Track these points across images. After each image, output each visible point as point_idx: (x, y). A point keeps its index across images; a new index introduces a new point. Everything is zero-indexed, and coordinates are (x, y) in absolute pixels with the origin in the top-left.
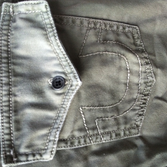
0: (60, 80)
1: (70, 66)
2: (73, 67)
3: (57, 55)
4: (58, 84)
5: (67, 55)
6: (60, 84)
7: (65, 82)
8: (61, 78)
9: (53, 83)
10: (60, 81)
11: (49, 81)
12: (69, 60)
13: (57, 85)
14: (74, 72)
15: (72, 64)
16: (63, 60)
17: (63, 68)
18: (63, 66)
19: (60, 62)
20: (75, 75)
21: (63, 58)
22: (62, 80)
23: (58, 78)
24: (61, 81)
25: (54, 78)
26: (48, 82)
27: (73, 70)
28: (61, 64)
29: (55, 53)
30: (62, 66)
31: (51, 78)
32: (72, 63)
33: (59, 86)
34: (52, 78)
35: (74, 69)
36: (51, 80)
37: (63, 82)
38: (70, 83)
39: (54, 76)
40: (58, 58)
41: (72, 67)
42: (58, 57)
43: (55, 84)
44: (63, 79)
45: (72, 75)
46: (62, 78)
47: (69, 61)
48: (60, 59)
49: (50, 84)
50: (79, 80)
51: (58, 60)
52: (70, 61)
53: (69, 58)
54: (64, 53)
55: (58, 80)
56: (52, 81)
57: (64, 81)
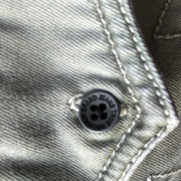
0: (105, 103)
1: (143, 62)
2: (154, 69)
3: (102, 26)
4: (97, 113)
5: (137, 27)
6: (104, 116)
7: (120, 110)
8: (107, 96)
9: (83, 108)
10: (103, 107)
11: (71, 101)
12: (141, 44)
13: (94, 117)
14: (155, 85)
15: (149, 58)
16: (121, 41)
17: (118, 68)
18: (119, 63)
19: (110, 48)
20: (158, 94)
21: (122, 36)
22: (110, 103)
23: (98, 95)
24: (107, 105)
25: (86, 95)
26: (69, 105)
27: (151, 77)
28: (114, 55)
29: (98, 16)
30: (115, 60)
31: (78, 93)
32: (150, 56)
33: (100, 122)
34: (82, 92)
35: (156, 75)
36: (76, 99)
37: (113, 109)
38: (134, 115)
39: (86, 87)
40: (106, 35)
41: (150, 66)
42: (108, 33)
43: (89, 113)
44: (114, 102)
45: (146, 93)
46: (111, 98)
47: (141, 48)
48: (111, 38)
49: (72, 110)
50: (170, 112)
51: (107, 41)
52: (145, 49)
53: (141, 36)
54: (130, 19)
55: (98, 103)
56: (79, 102)
57: (116, 108)
